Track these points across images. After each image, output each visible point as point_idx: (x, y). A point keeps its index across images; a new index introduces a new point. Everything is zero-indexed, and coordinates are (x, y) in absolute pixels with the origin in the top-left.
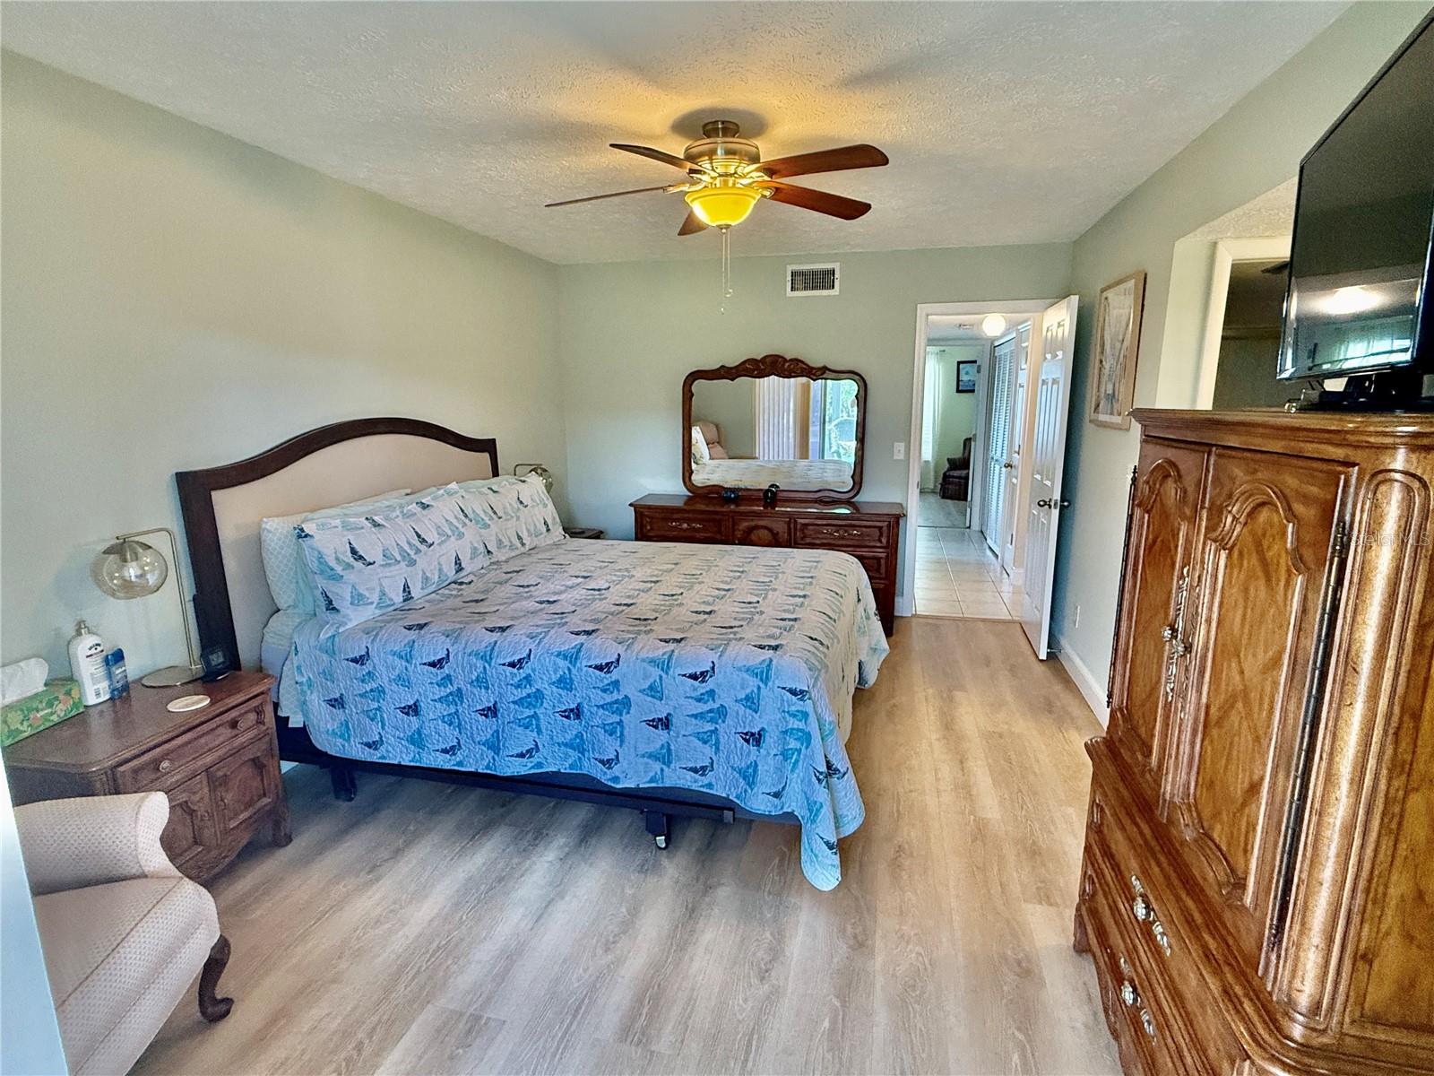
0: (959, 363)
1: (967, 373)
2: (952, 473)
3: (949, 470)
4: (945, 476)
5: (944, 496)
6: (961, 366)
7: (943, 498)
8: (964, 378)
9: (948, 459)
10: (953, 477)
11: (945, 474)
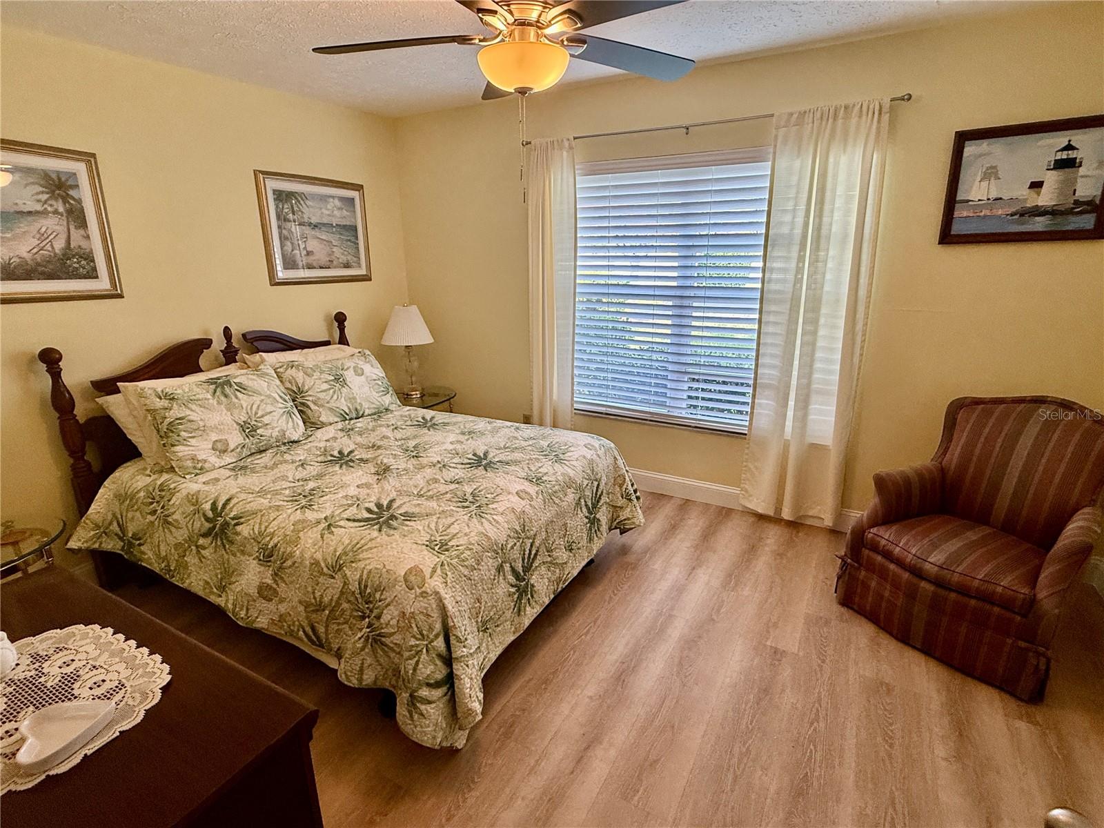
2: (886, 536)
3: (877, 519)
4: (860, 541)
5: (851, 602)
7: (843, 602)
8: (976, 191)
9: (883, 478)
11: (859, 531)
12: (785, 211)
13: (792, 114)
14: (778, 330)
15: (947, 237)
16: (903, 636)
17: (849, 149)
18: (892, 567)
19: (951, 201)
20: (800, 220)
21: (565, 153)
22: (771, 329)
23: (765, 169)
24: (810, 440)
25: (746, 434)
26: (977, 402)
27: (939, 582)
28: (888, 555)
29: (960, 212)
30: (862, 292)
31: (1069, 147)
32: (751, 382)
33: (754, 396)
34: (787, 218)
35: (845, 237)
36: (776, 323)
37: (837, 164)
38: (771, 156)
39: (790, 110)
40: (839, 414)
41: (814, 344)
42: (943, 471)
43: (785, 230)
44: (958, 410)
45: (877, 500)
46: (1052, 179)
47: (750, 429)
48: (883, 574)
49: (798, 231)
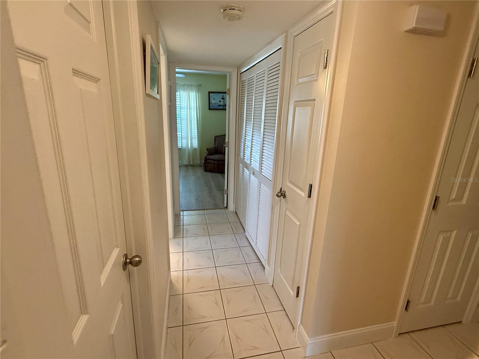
0: (209, 93)
1: (214, 99)
2: (209, 157)
3: (208, 155)
4: (206, 159)
5: (206, 170)
6: (211, 95)
7: (205, 171)
8: (213, 101)
9: (207, 149)
10: (210, 159)
11: (206, 158)
12: (183, 102)
14: (185, 128)
15: (210, 109)
16: (214, 172)
17: (193, 92)
18: (211, 161)
19: (209, 102)
20: (186, 104)
22: (183, 123)
24: (193, 148)
26: (218, 136)
27: (217, 160)
29: (211, 105)
30: (198, 118)
31: (223, 96)
32: (181, 137)
33: (181, 140)
34: (184, 103)
35: (194, 108)
36: (184, 124)
37: (191, 94)
38: (179, 91)
40: (198, 142)
41: (192, 128)
42: (215, 147)
43: (183, 106)
44: (216, 137)
45: (207, 152)
46: (222, 100)
47: (182, 147)
49: (186, 106)
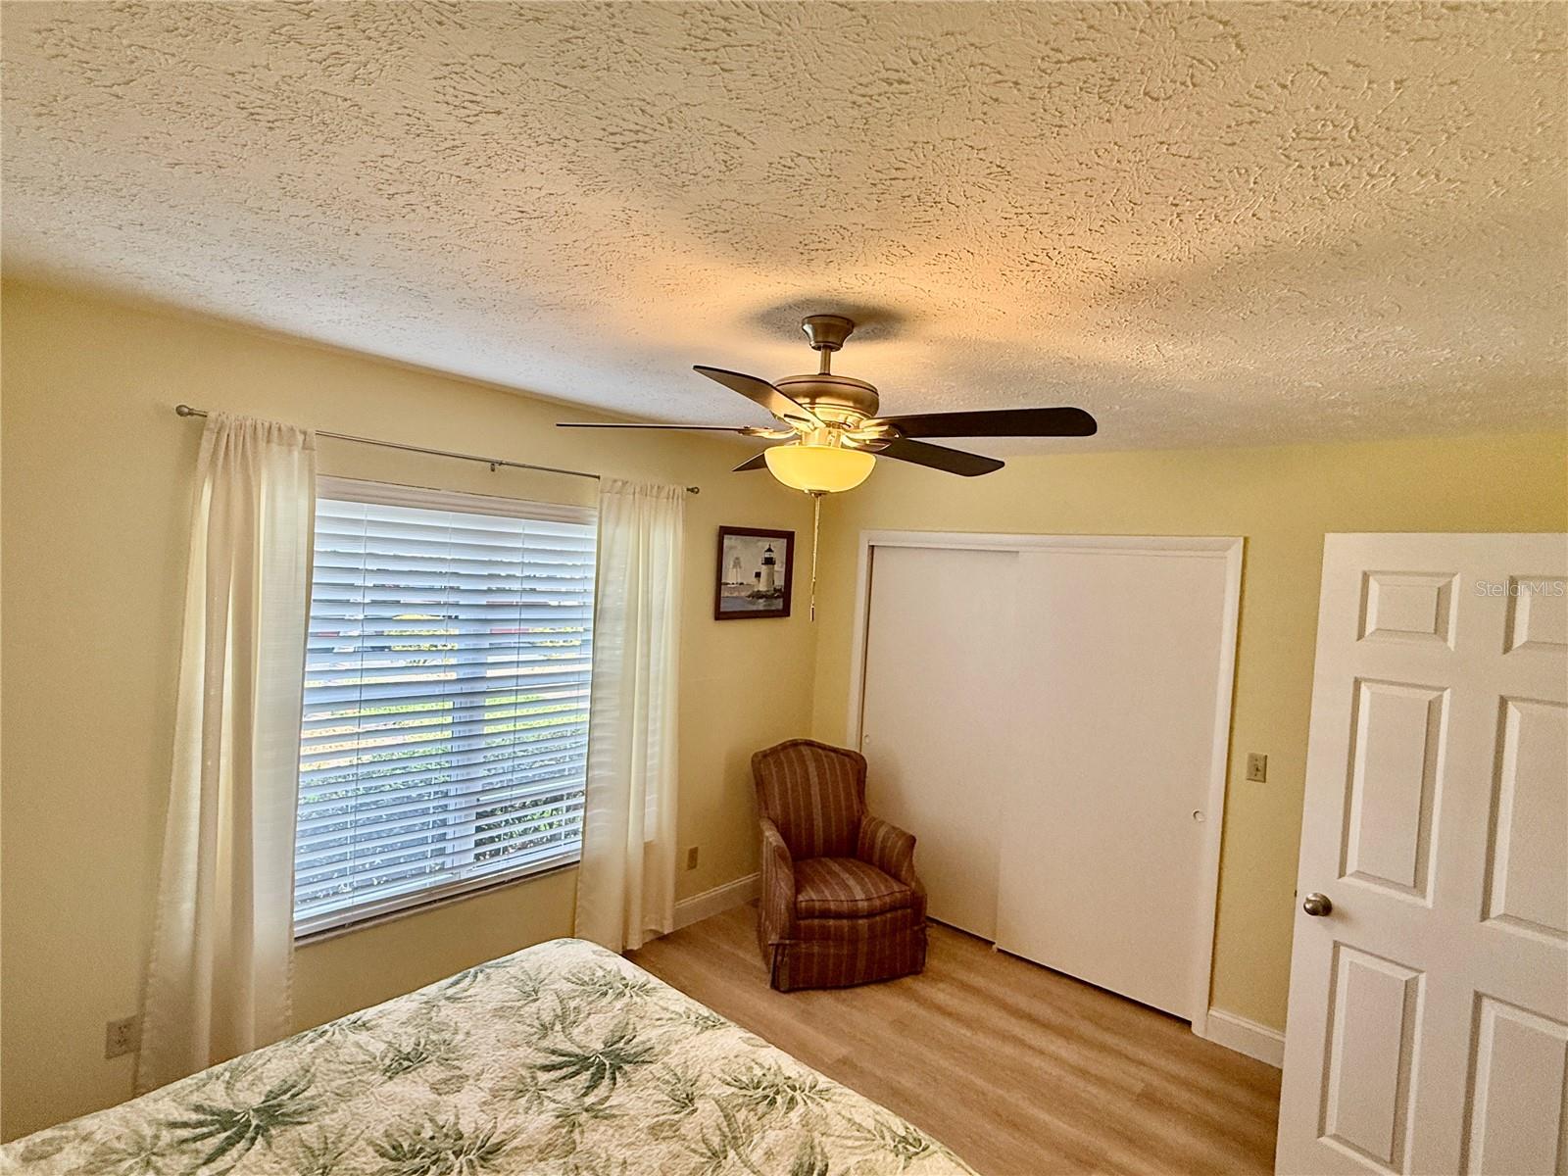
0: (722, 532)
1: (736, 563)
6: (726, 542)
8: (730, 576)
13: (615, 481)
15: (720, 615)
19: (719, 584)
21: (296, 454)
23: (590, 532)
25: (578, 862)
27: (872, 913)
28: (825, 914)
29: (725, 593)
31: (770, 550)
39: (616, 477)
46: (764, 572)
48: (825, 935)
